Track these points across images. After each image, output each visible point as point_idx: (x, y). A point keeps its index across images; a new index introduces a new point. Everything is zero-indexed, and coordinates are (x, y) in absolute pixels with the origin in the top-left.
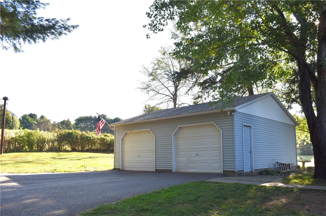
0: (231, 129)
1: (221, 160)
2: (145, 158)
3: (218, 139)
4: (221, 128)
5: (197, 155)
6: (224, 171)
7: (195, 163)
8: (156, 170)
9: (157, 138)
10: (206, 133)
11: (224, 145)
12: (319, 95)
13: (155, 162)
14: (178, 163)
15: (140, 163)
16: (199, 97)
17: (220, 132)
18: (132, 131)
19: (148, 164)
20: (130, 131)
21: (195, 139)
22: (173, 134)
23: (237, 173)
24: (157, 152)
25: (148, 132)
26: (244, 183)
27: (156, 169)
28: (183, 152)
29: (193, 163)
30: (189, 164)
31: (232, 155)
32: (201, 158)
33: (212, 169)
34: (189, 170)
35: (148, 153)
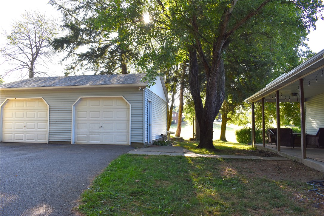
0: (141, 104)
1: (128, 132)
2: (34, 129)
3: (126, 112)
4: (130, 102)
5: (101, 127)
6: (131, 143)
7: (98, 135)
8: (49, 142)
9: (51, 107)
10: (112, 105)
11: (133, 118)
12: (211, 81)
13: (49, 133)
14: (77, 135)
15: (26, 134)
16: (72, 68)
17: (129, 106)
18: (17, 98)
19: (38, 135)
20: (15, 98)
21: (99, 111)
22: (73, 105)
23: (144, 145)
24: (50, 123)
25: (41, 100)
26: (172, 155)
27: (50, 140)
28: (85, 123)
29: (95, 135)
30: (91, 136)
31: (141, 128)
32: (105, 130)
33: (118, 141)
34: (90, 142)
35: (39, 124)
